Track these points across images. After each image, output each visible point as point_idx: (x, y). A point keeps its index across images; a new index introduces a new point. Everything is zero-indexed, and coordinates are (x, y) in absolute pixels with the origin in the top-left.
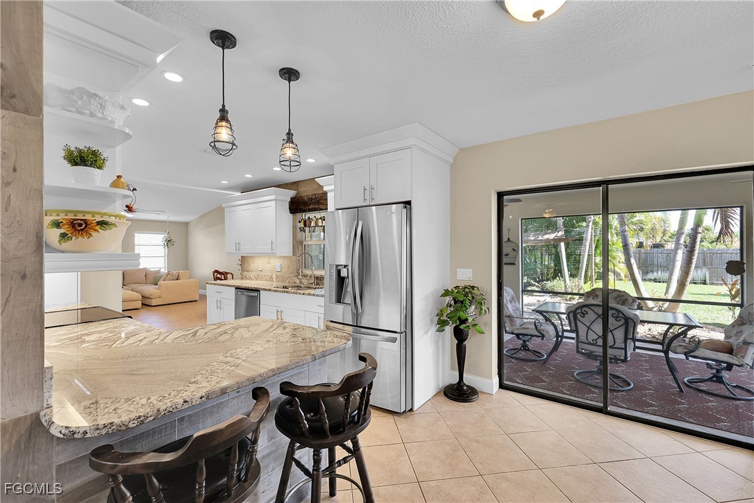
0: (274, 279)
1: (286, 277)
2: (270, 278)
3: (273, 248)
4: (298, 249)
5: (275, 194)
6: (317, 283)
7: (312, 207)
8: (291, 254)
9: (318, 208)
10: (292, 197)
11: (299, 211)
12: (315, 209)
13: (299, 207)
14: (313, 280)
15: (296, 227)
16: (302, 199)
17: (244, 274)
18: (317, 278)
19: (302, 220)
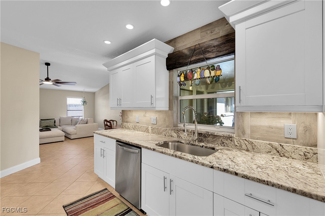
0: (150, 131)
1: (162, 130)
2: (146, 129)
3: (152, 103)
4: (175, 104)
5: (155, 48)
6: (200, 140)
7: (195, 59)
8: (168, 109)
9: (203, 58)
10: (169, 54)
11: (178, 66)
12: (200, 59)
13: (178, 62)
14: (196, 137)
15: (173, 83)
16: (182, 53)
17: (124, 124)
18: (200, 134)
19: (183, 74)
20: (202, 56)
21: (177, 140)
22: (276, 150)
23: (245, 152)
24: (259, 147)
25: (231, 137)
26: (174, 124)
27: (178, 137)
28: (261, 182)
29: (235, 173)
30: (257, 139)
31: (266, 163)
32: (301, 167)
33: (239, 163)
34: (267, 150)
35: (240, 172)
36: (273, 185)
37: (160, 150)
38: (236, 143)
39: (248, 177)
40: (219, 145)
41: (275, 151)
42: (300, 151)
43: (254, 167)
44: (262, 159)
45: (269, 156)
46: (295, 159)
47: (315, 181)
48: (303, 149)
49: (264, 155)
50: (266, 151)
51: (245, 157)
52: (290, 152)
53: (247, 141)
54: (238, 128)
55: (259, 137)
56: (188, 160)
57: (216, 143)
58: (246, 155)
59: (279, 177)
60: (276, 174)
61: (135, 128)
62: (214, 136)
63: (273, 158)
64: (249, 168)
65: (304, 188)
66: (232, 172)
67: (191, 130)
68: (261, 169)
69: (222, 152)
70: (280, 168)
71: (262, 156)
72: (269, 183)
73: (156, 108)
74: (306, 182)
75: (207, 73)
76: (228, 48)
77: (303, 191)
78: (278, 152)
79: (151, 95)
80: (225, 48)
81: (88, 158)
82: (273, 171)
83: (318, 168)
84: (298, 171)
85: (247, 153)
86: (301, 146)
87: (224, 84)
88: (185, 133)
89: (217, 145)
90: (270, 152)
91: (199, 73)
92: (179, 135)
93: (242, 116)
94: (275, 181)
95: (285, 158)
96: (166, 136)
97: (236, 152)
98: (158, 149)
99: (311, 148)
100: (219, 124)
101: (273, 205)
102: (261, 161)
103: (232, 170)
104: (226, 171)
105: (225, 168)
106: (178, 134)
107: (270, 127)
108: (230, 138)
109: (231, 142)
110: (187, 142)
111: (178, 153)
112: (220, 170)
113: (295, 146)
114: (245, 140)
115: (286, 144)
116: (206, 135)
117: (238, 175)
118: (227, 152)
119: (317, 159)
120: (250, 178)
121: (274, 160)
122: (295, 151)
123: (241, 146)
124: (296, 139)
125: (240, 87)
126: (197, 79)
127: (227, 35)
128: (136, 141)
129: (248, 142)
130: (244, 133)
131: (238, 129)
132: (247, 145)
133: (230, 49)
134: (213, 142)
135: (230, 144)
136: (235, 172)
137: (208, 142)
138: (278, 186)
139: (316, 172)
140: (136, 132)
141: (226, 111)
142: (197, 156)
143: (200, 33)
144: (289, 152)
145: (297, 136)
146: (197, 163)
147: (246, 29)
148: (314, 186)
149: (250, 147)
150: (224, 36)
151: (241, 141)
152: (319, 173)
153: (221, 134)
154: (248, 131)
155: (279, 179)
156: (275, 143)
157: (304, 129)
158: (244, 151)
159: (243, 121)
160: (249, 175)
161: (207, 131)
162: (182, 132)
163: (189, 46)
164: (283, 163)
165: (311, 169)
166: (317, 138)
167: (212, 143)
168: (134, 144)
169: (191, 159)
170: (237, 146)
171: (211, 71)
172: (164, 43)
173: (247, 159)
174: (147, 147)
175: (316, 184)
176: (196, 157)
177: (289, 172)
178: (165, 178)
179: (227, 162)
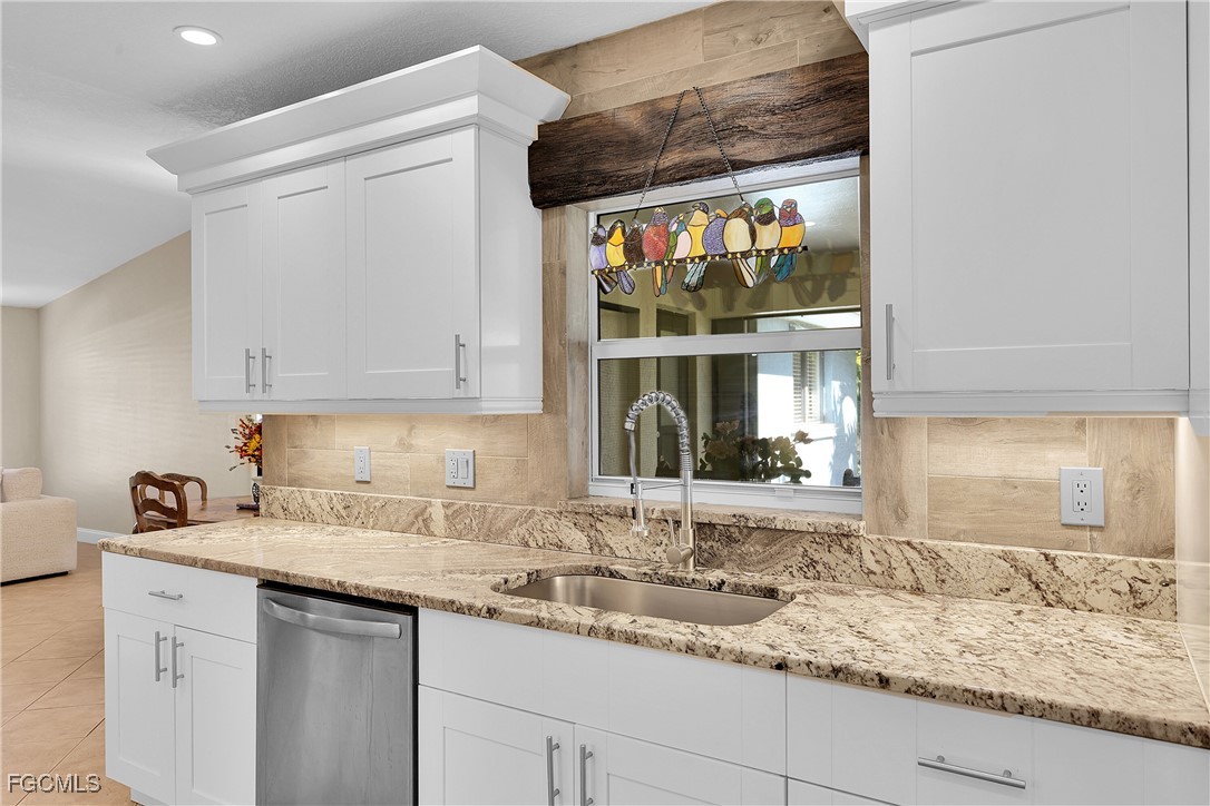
0: (439, 523)
1: (507, 517)
2: (416, 517)
3: (462, 376)
4: (574, 381)
5: (479, 92)
6: (706, 555)
7: (677, 160)
8: (536, 407)
9: (718, 161)
10: (547, 124)
11: (592, 191)
12: (702, 166)
13: (591, 167)
14: (687, 541)
15: (563, 273)
16: (613, 125)
17: (278, 494)
18: (704, 529)
19: (618, 232)
20: (713, 152)
21: (594, 564)
22: (1030, 580)
23: (909, 597)
24: (962, 570)
25: (847, 536)
26: (571, 483)
27: (596, 549)
28: (979, 700)
29: (877, 679)
30: (955, 538)
31: (995, 632)
32: (1120, 639)
33: (888, 639)
34: (997, 581)
35: (898, 672)
36: (1021, 707)
37: (528, 612)
38: (870, 562)
39: (930, 689)
40: (795, 572)
41: (1026, 586)
42: (1115, 577)
43: (951, 649)
44: (976, 621)
45: (1003, 608)
46: (1099, 611)
47: (1163, 679)
48: (1127, 565)
49: (984, 606)
50: (992, 586)
51: (912, 616)
52: (1082, 585)
53: (914, 548)
54: (879, 493)
55: (963, 527)
56: (668, 645)
57: (780, 568)
58: (911, 608)
59: (1042, 678)
60: (1032, 670)
61: (346, 515)
62: (773, 534)
63: (1019, 613)
64: (932, 655)
65: (1125, 705)
66: (868, 676)
67: (663, 512)
68: (977, 656)
69: (815, 603)
70: (1046, 648)
71: (977, 607)
72: (1008, 703)
73: (484, 405)
74: (1133, 686)
75: (737, 236)
76: (833, 125)
77: (1122, 713)
78: (1037, 587)
79: (457, 337)
80: (821, 123)
81: (36, 706)
82: (1021, 658)
83: (1176, 638)
84: (1108, 651)
85: (916, 600)
86: (1121, 558)
87: (809, 285)
88: (639, 524)
89: (785, 577)
90: (1008, 590)
91: (698, 233)
92: (599, 536)
93: (892, 436)
94: (1030, 693)
95: (1062, 612)
96: (527, 545)
97: (873, 600)
98: (513, 606)
99: (1153, 560)
100: (788, 479)
101: (1023, 783)
102: (976, 629)
103: (865, 666)
104: (841, 674)
105: (837, 663)
106: (593, 533)
107: (1008, 483)
108: (841, 538)
109: (847, 555)
110: (645, 569)
111: (614, 617)
112: (815, 672)
113: (1098, 556)
114: (909, 543)
115: (1065, 553)
116: (732, 530)
117: (892, 685)
118: (832, 601)
119: (1174, 603)
120: (937, 693)
121: (1023, 621)
122: (1099, 578)
123: (890, 572)
124: (1100, 528)
125: (889, 308)
126: (693, 260)
127: (828, 65)
128: (381, 579)
129: (919, 552)
130: (900, 513)
131: (879, 495)
132: (914, 565)
133: (841, 131)
134: (765, 563)
135: (844, 567)
136: (879, 674)
137: (743, 562)
138: (1040, 707)
139: (1171, 652)
140: (359, 533)
141: (801, 413)
142: (708, 627)
143: (700, 34)
144: (1077, 585)
145: (1107, 516)
146: (713, 653)
147: (913, 54)
148: (1160, 694)
149: (926, 574)
150: (815, 66)
151: (891, 549)
152: (1178, 652)
153: (801, 522)
154: (919, 505)
155: (1043, 685)
156: (1027, 550)
157: (1129, 485)
158: (901, 594)
159: (898, 460)
160: (934, 680)
161: (738, 512)
162: (615, 521)
163: (645, 94)
164: (1054, 630)
165: (1151, 643)
166: (1174, 521)
167: (762, 566)
168: (377, 591)
169: (682, 638)
170: (875, 574)
171: (756, 225)
172: (516, 63)
173: (919, 625)
174: (452, 602)
175: (1166, 689)
176: (702, 628)
177: (1078, 658)
178: (552, 747)
179: (840, 639)
